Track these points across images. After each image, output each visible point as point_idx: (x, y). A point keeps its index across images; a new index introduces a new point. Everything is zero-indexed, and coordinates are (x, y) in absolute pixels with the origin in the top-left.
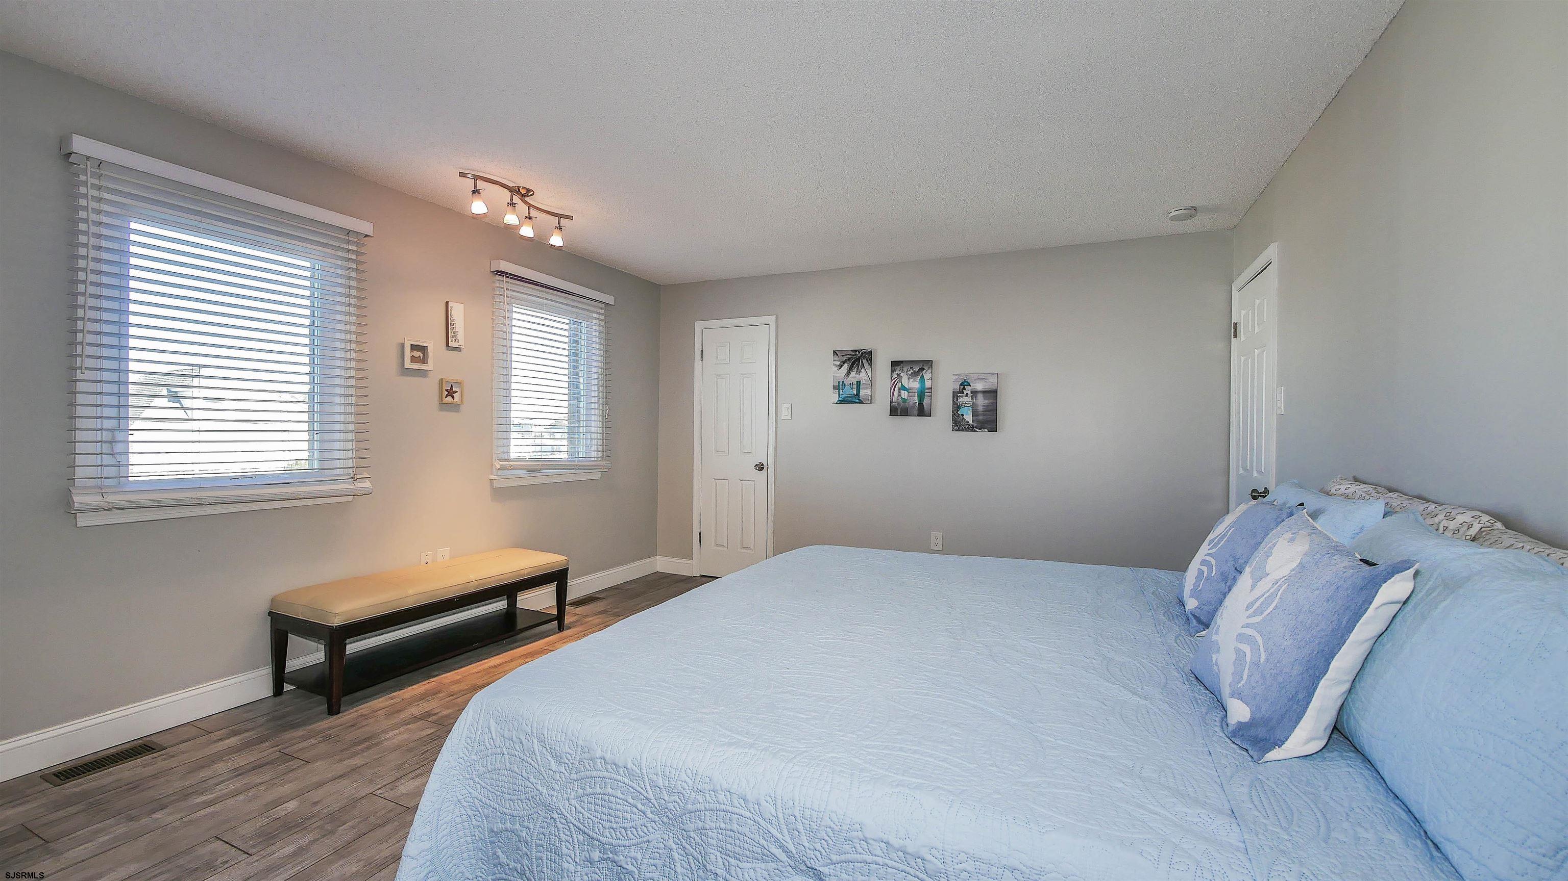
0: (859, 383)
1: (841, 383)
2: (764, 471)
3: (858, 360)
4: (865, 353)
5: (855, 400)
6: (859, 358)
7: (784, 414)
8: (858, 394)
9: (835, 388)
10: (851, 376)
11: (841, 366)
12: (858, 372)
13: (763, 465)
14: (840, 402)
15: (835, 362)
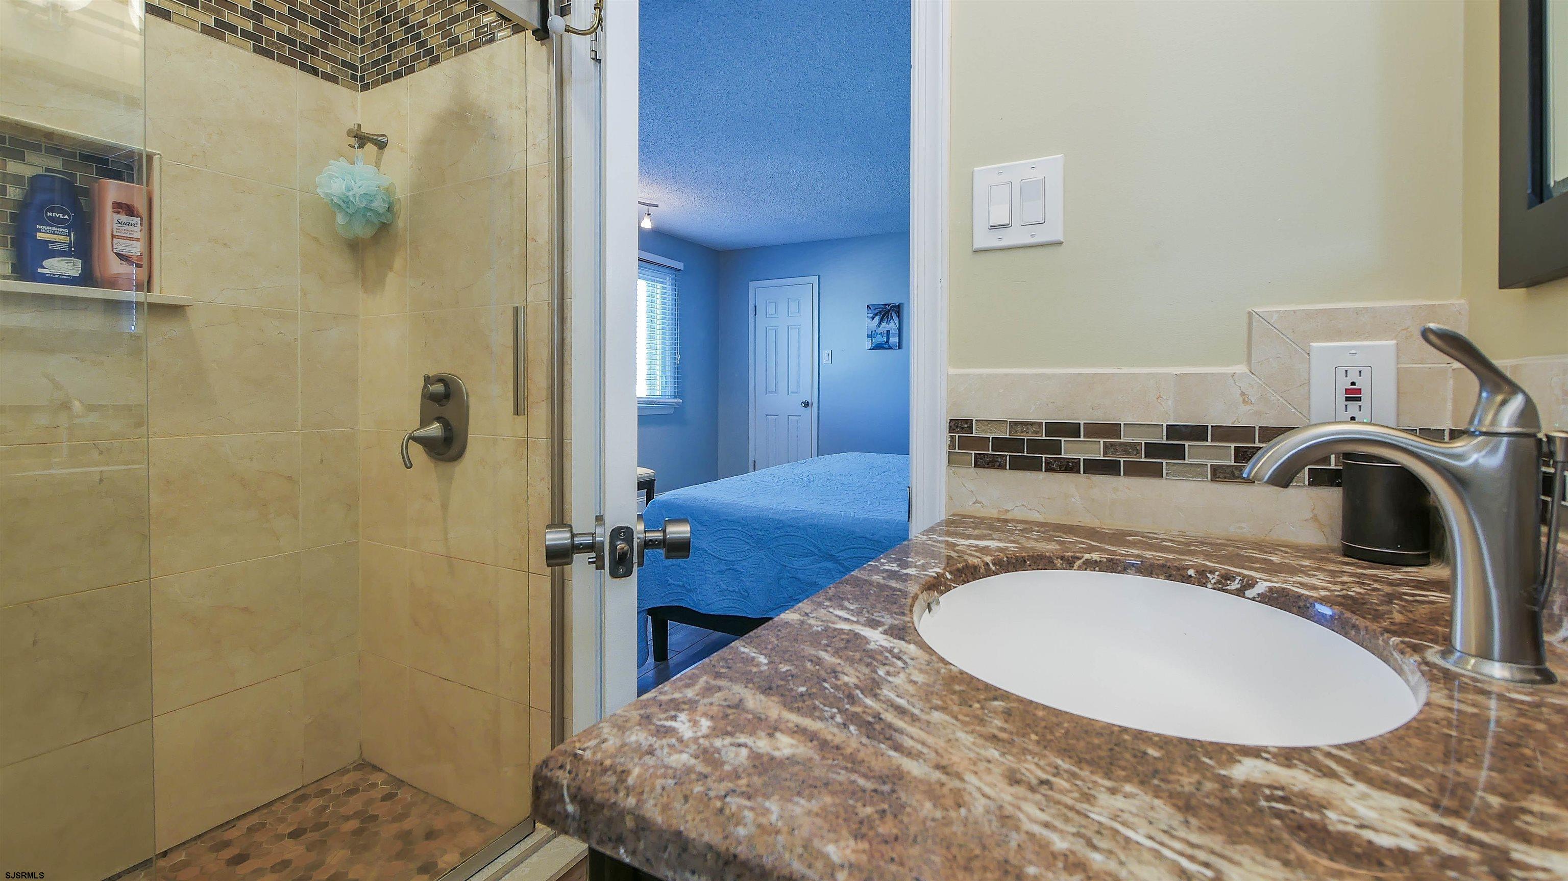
0: (888, 332)
1: (874, 332)
2: (809, 408)
3: (888, 312)
4: (893, 306)
5: (886, 346)
6: (889, 310)
7: (825, 359)
8: (888, 341)
9: (868, 336)
10: (881, 326)
11: (873, 318)
12: (888, 323)
13: (808, 402)
14: (873, 348)
15: (869, 315)
